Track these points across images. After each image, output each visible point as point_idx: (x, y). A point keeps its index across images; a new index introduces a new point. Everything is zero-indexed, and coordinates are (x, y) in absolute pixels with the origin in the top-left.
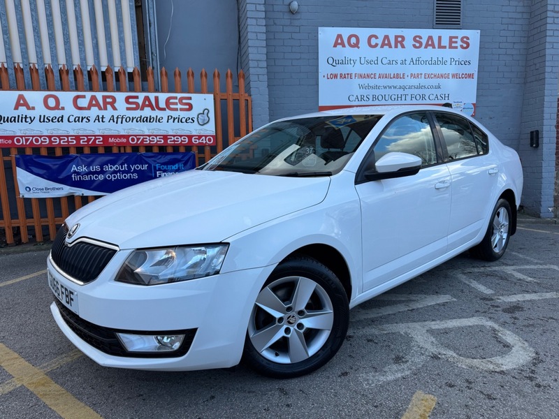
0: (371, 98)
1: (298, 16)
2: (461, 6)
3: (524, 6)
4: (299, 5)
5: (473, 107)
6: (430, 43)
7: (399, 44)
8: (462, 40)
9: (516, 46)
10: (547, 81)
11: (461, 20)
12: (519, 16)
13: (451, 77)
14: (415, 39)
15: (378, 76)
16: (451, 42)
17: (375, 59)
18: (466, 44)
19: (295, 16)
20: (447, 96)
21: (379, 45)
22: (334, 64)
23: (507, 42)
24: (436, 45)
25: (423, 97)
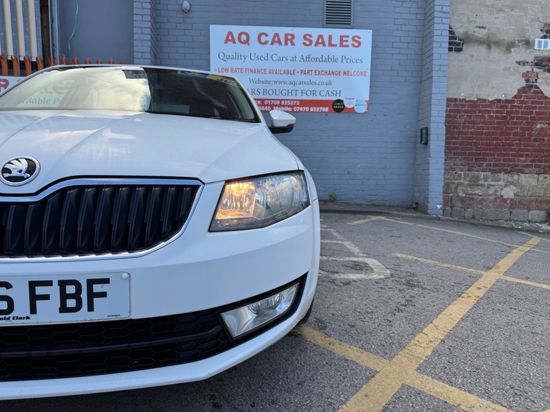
0: (262, 92)
1: (191, 15)
2: (352, 7)
3: (418, 8)
4: (191, 5)
5: (366, 104)
6: (320, 41)
7: (289, 42)
8: (353, 39)
9: (411, 46)
10: (434, 79)
11: (352, 20)
12: (413, 17)
13: (342, 73)
14: (305, 37)
15: (268, 72)
16: (342, 41)
17: (265, 55)
18: (357, 43)
19: (188, 15)
20: (338, 92)
21: (269, 43)
22: (225, 59)
23: (400, 42)
24: (327, 43)
25: (314, 93)
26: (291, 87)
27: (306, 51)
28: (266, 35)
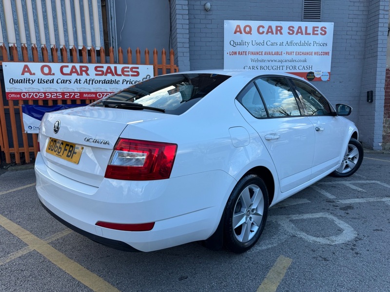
0: (259, 68)
1: (211, 13)
2: (321, 6)
3: (364, 6)
4: (211, 6)
5: (328, 74)
6: (300, 31)
7: (278, 32)
8: (321, 29)
9: (358, 33)
10: (379, 57)
11: (321, 16)
12: (361, 13)
13: (313, 54)
14: (289, 28)
15: (263, 53)
16: (314, 30)
17: (262, 42)
18: (324, 32)
19: (208, 13)
20: (311, 67)
21: (265, 33)
22: (234, 45)
23: (352, 31)
24: (304, 33)
25: (295, 68)
26: (279, 64)
27: (290, 38)
28: (263, 27)
